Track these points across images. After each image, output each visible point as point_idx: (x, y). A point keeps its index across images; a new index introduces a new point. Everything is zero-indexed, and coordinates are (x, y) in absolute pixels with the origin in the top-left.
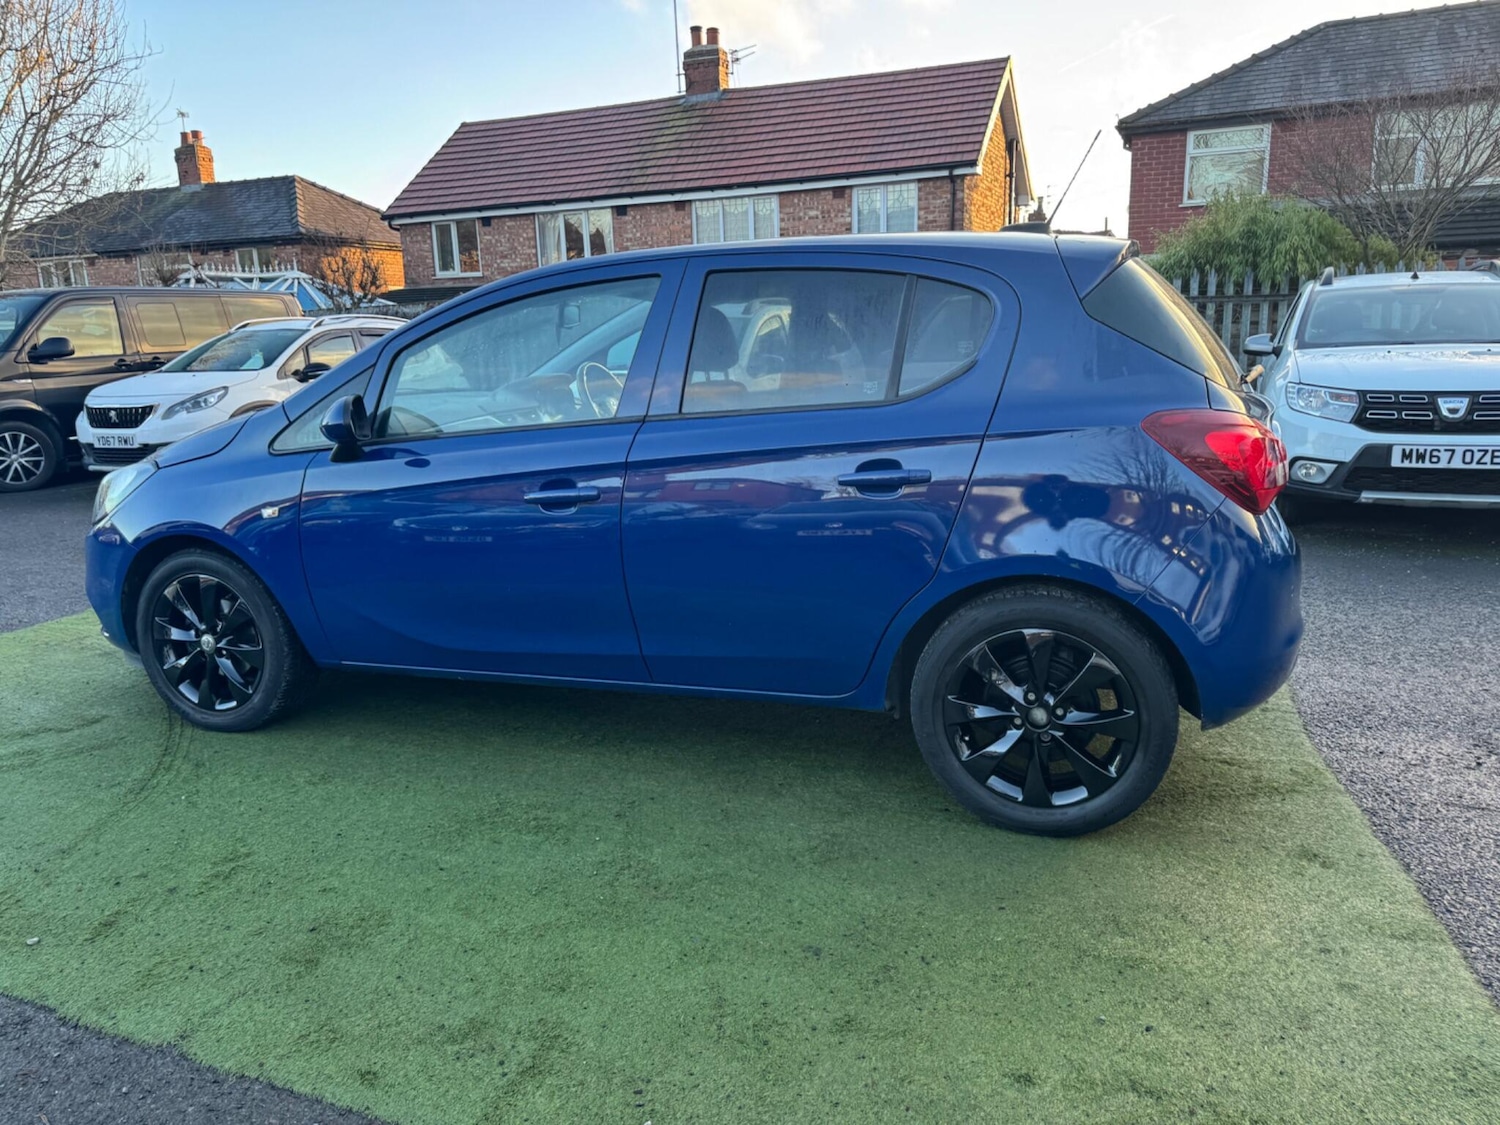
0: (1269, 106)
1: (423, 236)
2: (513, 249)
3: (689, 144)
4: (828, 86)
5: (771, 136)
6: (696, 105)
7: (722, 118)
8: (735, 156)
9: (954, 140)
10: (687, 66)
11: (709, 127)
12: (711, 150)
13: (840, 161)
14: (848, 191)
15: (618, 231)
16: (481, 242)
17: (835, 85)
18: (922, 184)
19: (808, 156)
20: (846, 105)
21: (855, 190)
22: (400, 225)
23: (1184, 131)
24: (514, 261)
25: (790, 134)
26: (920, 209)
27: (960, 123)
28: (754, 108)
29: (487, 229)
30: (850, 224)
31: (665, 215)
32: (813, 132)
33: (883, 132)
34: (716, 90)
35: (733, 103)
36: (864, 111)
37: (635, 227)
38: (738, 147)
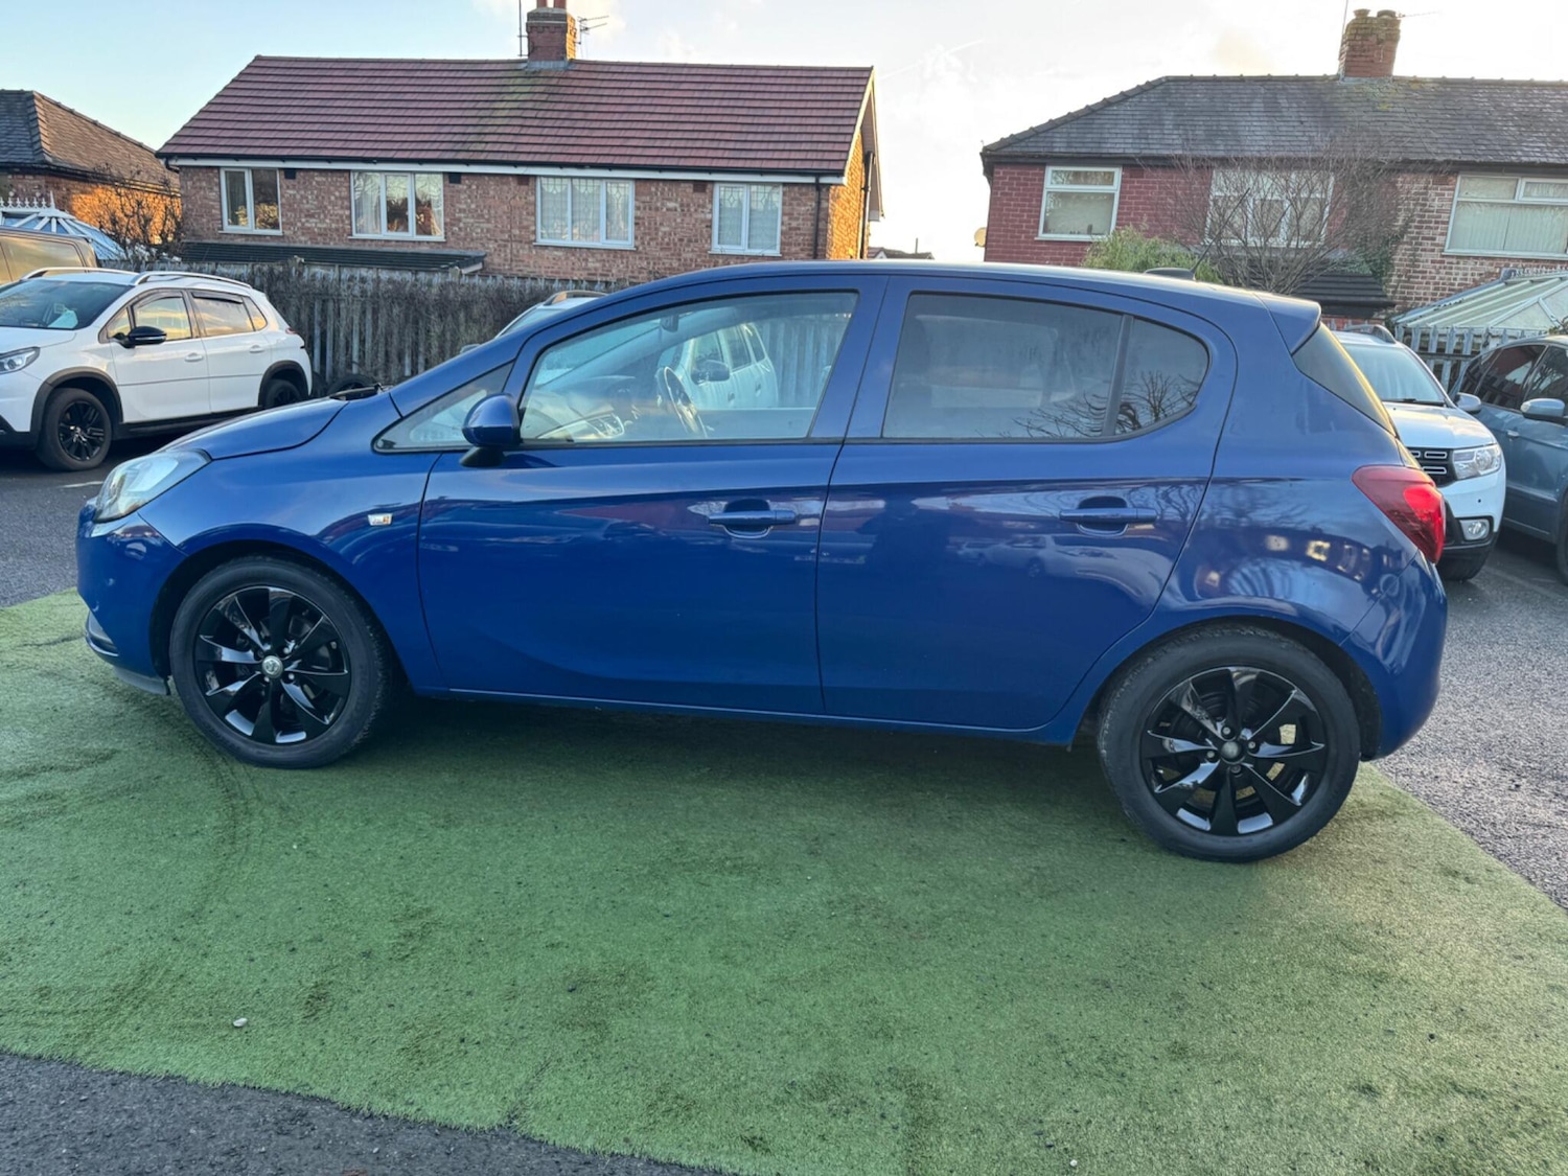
0: (1121, 151)
1: (209, 182)
2: (323, 208)
3: (533, 114)
4: (685, 71)
5: (625, 117)
6: (540, 72)
7: (570, 91)
8: (585, 133)
9: (820, 147)
10: (530, 28)
11: (556, 98)
12: (558, 123)
13: (702, 153)
14: (709, 186)
15: (449, 200)
16: (282, 196)
17: (694, 71)
18: (786, 189)
19: (667, 144)
20: (705, 95)
21: (717, 187)
22: (181, 167)
23: (1043, 166)
24: (323, 221)
25: (647, 117)
26: (784, 214)
27: (826, 129)
28: (605, 84)
29: (291, 182)
30: (711, 221)
31: (506, 188)
32: (671, 118)
33: (745, 129)
34: (563, 59)
35: (581, 75)
36: (725, 103)
37: (470, 197)
38: (588, 125)
